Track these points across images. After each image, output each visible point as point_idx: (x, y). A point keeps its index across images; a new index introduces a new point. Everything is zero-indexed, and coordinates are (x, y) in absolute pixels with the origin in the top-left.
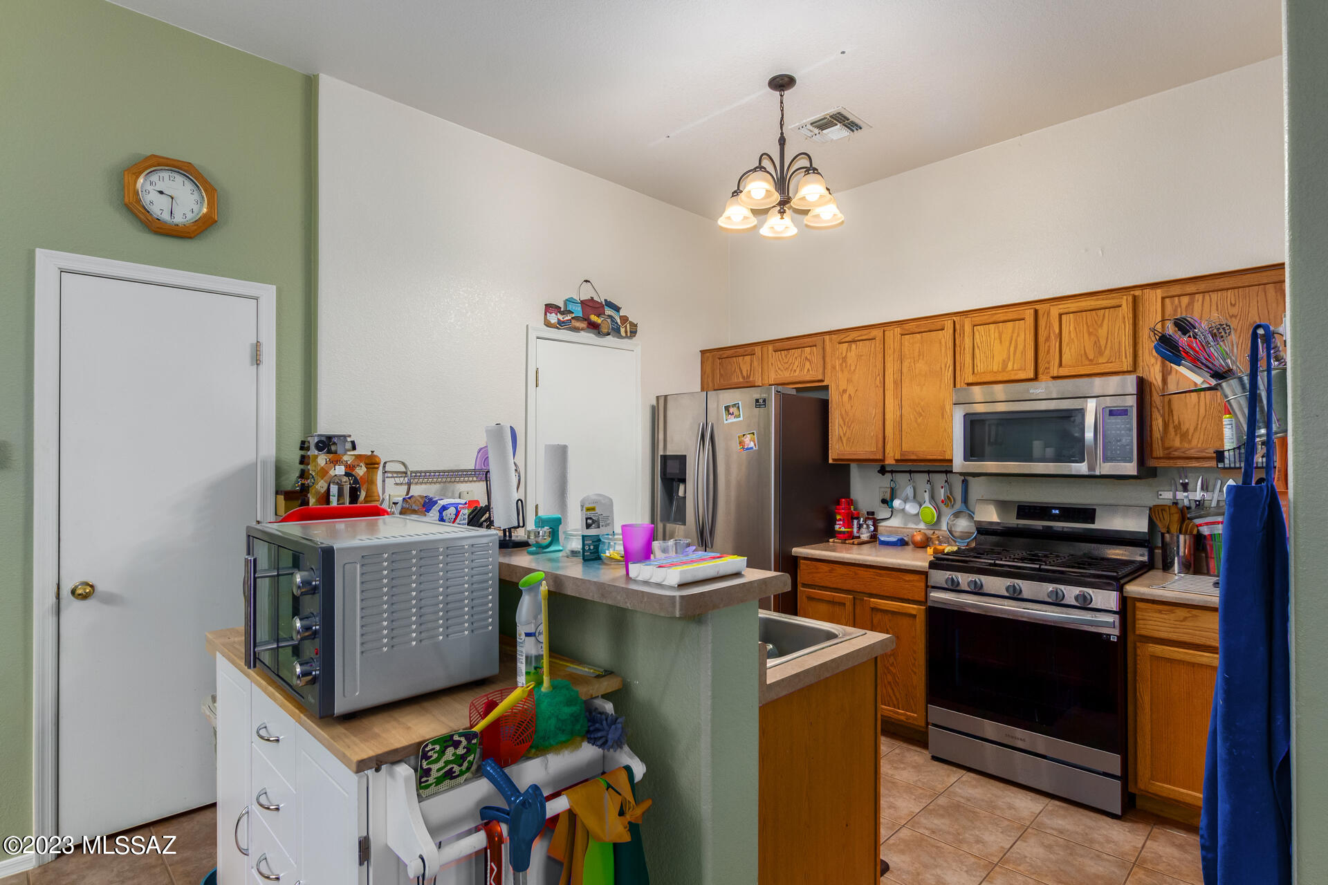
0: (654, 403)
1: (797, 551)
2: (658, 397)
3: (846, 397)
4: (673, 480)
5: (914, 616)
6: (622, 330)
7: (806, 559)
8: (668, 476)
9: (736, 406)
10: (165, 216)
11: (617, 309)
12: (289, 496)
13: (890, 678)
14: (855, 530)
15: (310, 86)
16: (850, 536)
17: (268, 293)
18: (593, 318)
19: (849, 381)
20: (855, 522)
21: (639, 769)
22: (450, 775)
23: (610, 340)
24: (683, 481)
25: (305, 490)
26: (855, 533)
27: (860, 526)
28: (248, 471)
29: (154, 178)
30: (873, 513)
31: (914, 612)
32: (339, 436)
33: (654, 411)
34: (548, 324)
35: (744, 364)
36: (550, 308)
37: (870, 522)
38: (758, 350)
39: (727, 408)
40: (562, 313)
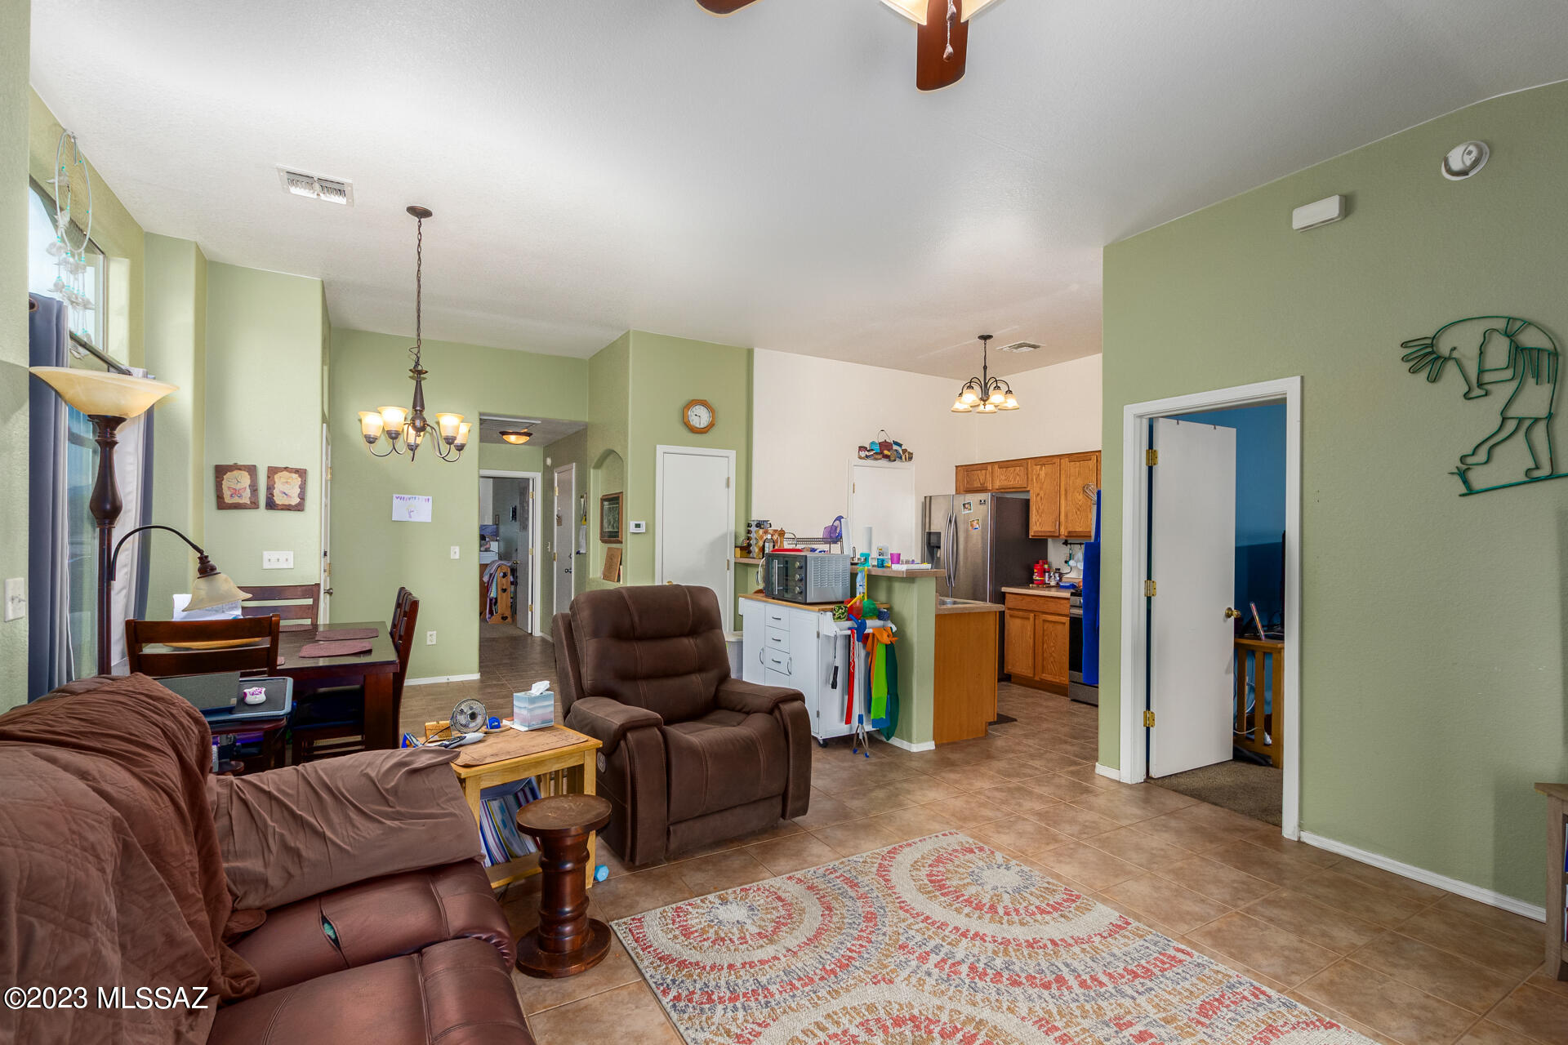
0: (923, 500)
1: (1004, 589)
2: (925, 497)
3: (1039, 498)
4: (933, 547)
5: (1064, 623)
6: (903, 457)
7: (1010, 593)
8: (932, 545)
9: (969, 504)
10: (698, 426)
11: (900, 445)
12: (742, 548)
13: (1052, 659)
14: (1047, 579)
15: (750, 353)
16: (1043, 583)
17: (732, 454)
18: (886, 452)
19: (1041, 489)
20: (1047, 574)
21: (894, 629)
22: (840, 617)
23: (897, 463)
24: (939, 547)
25: (749, 545)
26: (1047, 582)
27: (1050, 577)
28: (724, 537)
29: (694, 409)
30: (1059, 569)
31: (1064, 621)
32: (764, 521)
33: (924, 505)
34: (860, 458)
35: (981, 475)
36: (862, 448)
37: (1057, 575)
38: (989, 468)
39: (964, 505)
40: (868, 451)
